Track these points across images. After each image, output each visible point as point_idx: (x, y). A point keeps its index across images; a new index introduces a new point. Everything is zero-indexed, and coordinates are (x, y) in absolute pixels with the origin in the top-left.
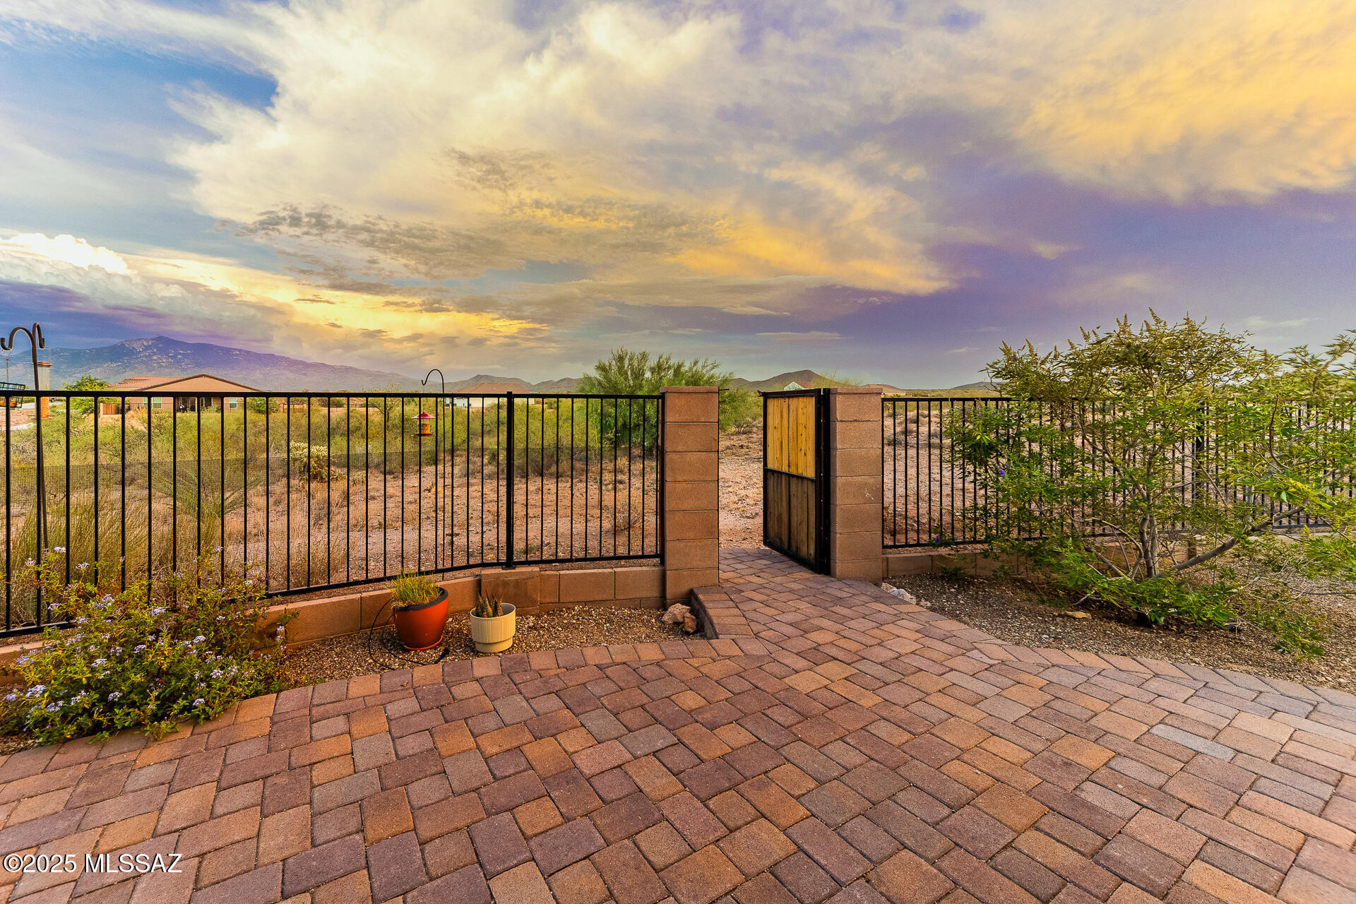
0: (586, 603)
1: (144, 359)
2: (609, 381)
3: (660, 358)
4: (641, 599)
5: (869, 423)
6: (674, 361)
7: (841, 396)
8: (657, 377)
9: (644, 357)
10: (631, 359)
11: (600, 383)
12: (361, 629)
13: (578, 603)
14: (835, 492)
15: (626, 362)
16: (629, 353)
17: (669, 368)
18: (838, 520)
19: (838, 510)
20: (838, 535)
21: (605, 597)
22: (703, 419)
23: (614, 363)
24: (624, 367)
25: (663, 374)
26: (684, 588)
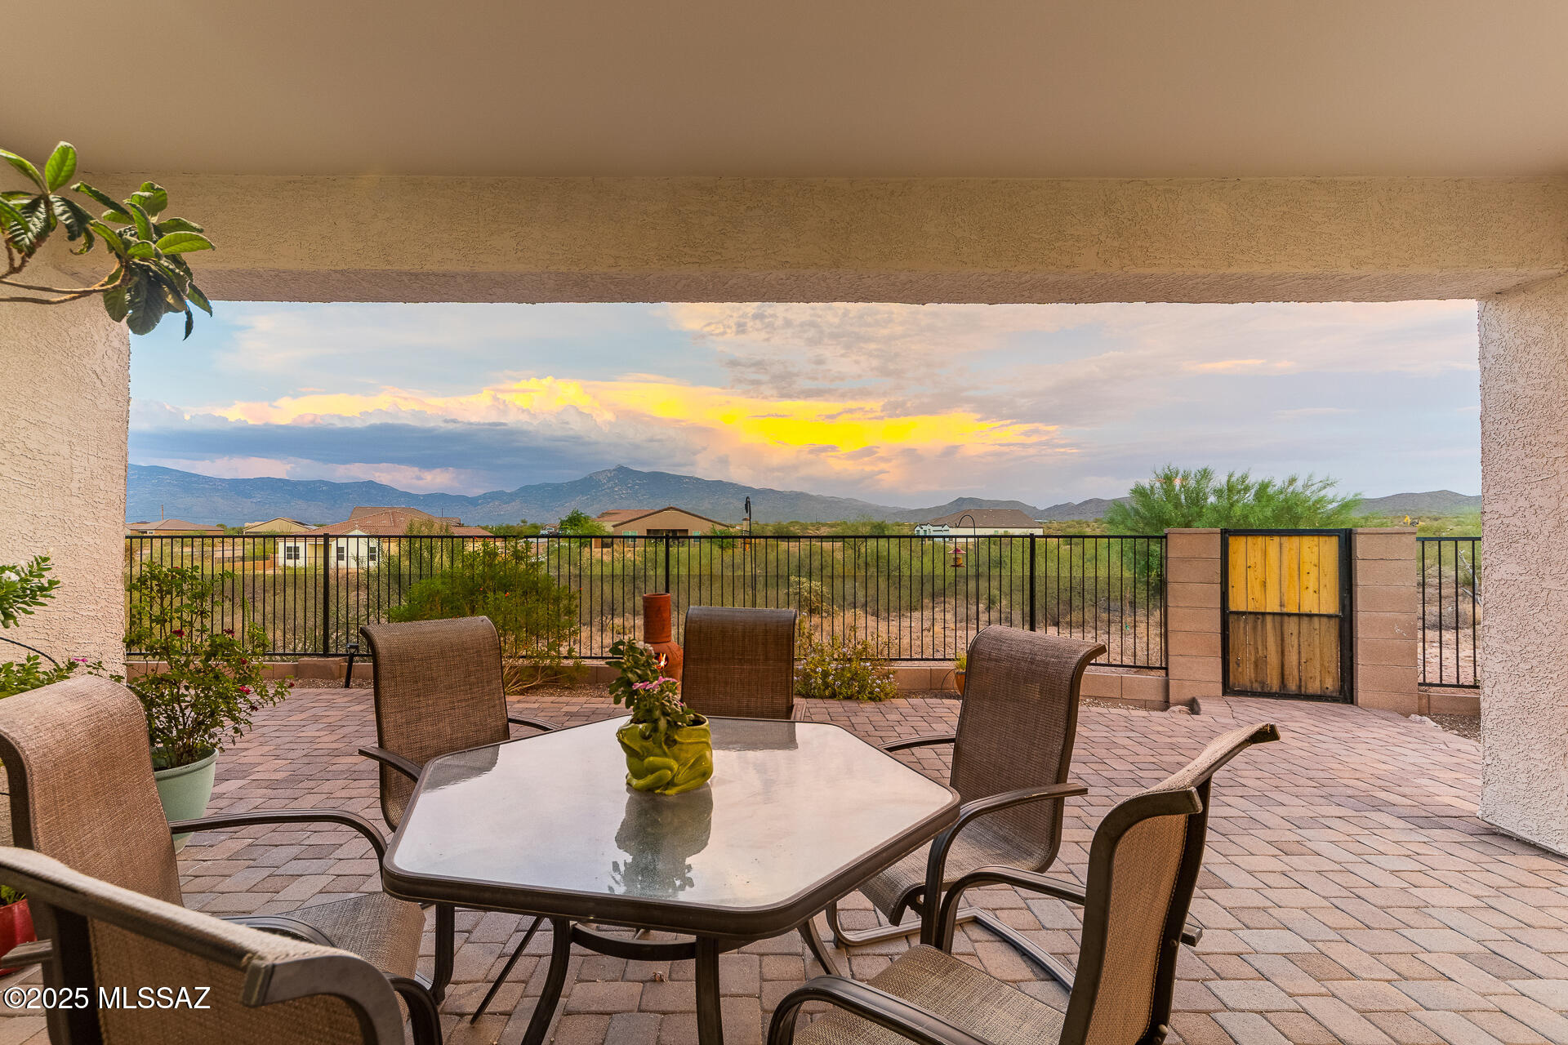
0: (1096, 698)
1: (608, 491)
2: (1150, 508)
3: (1230, 476)
4: (1146, 701)
5: (1400, 562)
6: (1255, 479)
7: (1362, 536)
8: (1225, 503)
9: (1205, 474)
10: (1185, 478)
11: (1137, 512)
12: (931, 689)
13: (1090, 697)
14: (1357, 626)
15: (1177, 483)
16: (1181, 472)
17: (1247, 489)
18: (1359, 651)
19: (1359, 642)
20: (1360, 667)
21: (1112, 695)
22: (1204, 556)
23: (1158, 485)
24: (1174, 490)
25: (1236, 498)
26: (1188, 696)
